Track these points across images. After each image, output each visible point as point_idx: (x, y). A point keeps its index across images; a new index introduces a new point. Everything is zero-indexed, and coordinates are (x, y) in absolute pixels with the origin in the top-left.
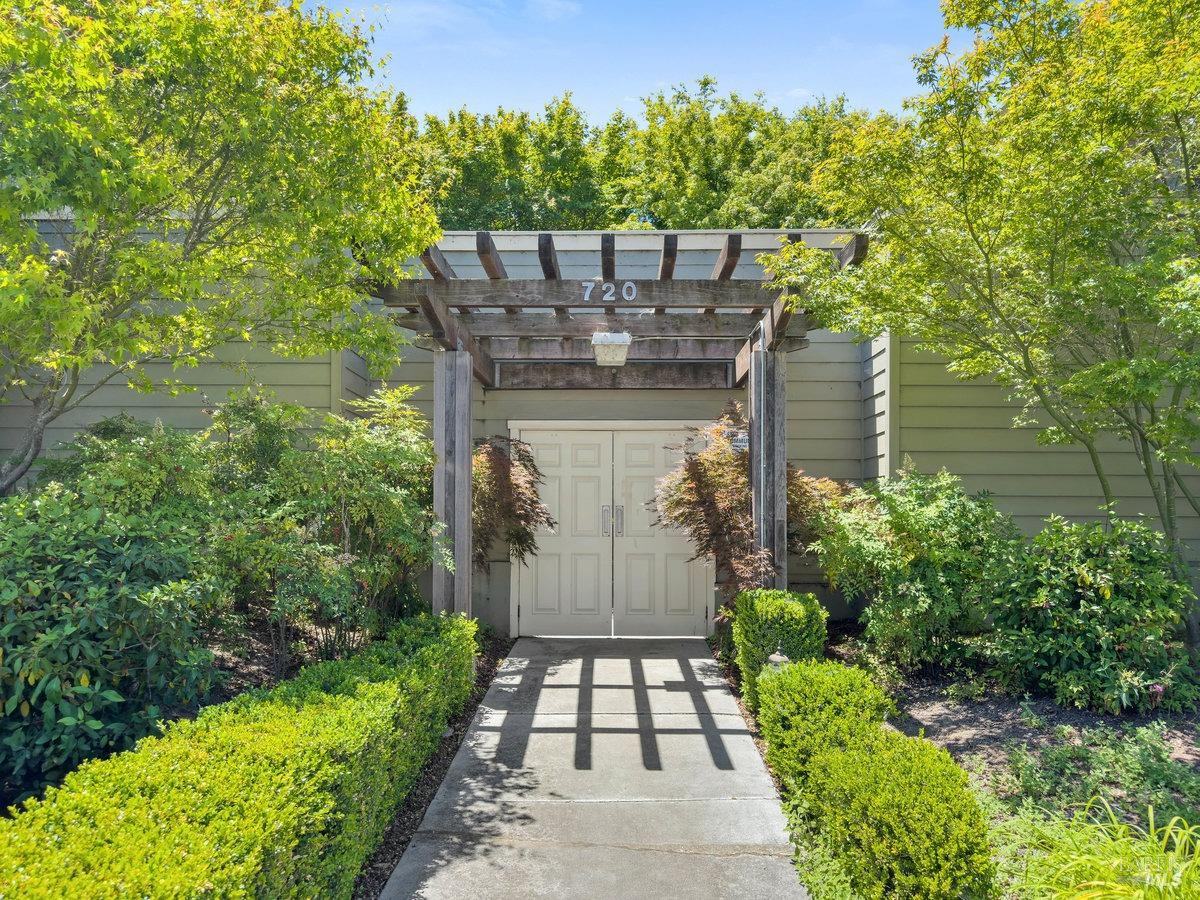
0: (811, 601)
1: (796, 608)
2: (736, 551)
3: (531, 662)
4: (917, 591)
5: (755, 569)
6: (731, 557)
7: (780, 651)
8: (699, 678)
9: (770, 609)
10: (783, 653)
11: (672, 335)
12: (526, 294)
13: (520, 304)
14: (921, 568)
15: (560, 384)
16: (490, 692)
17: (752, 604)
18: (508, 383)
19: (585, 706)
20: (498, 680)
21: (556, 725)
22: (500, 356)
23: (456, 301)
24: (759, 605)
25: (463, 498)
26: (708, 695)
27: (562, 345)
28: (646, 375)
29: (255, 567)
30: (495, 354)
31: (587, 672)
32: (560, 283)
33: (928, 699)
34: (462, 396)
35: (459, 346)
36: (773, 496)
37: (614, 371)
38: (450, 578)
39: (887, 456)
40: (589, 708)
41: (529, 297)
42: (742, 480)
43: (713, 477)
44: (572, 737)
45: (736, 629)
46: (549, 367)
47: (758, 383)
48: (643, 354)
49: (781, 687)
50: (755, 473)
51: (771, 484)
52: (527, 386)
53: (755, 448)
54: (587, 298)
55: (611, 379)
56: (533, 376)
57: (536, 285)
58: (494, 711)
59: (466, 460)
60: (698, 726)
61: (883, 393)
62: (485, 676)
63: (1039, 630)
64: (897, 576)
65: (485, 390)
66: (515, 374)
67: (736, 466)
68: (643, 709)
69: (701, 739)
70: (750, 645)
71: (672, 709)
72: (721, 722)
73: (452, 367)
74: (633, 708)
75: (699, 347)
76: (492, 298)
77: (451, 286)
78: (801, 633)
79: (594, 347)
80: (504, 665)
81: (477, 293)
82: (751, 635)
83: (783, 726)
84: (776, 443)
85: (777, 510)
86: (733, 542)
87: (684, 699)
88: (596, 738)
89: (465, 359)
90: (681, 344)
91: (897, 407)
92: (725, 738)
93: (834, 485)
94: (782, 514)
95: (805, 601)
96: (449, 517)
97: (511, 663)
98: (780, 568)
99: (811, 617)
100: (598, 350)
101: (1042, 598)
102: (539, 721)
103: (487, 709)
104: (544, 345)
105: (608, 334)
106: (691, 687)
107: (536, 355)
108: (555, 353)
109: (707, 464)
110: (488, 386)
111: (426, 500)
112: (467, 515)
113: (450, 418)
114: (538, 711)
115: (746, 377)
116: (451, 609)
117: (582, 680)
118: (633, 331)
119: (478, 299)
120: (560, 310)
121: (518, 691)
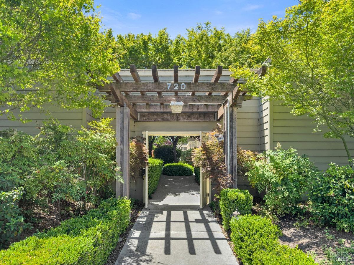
0: (247, 193)
1: (242, 196)
2: (220, 175)
3: (150, 212)
4: (284, 189)
5: (226, 181)
6: (218, 177)
7: (237, 211)
8: (207, 218)
9: (233, 196)
10: (238, 211)
11: (197, 103)
12: (148, 87)
13: (146, 90)
14: (285, 181)
15: (160, 119)
16: (136, 223)
17: (227, 194)
18: (142, 119)
19: (168, 229)
20: (138, 219)
21: (159, 237)
22: (140, 110)
23: (123, 90)
24: (229, 194)
25: (126, 157)
26: (211, 225)
27: (160, 106)
28: (188, 117)
29: (48, 183)
30: (138, 110)
31: (169, 216)
32: (159, 83)
33: (288, 227)
34: (126, 123)
35: (125, 106)
36: (232, 157)
37: (177, 115)
38: (122, 185)
39: (269, 143)
40: (169, 230)
41: (149, 88)
42: (221, 151)
43: (211, 150)
44: (163, 241)
45: (221, 202)
46: (156, 114)
47: (227, 118)
48: (188, 110)
49: (240, 225)
50: (226, 148)
51: (232, 152)
52: (149, 120)
53: (226, 140)
54: (169, 89)
55: (176, 117)
56: (151, 117)
57: (151, 84)
58: (137, 231)
59: (127, 144)
60: (208, 237)
61: (267, 122)
62: (134, 218)
63: (330, 204)
64: (277, 184)
65: (135, 121)
66: (145, 116)
67: (219, 146)
68: (188, 230)
69: (209, 242)
70: (226, 208)
71: (198, 230)
72: (216, 235)
73: (122, 113)
74: (184, 230)
75: (206, 107)
76: (136, 89)
77: (122, 85)
78: (244, 204)
79: (171, 106)
80: (140, 214)
81: (131, 87)
82: (226, 205)
83: (241, 240)
84: (233, 138)
85: (234, 161)
86: (218, 172)
87: (202, 226)
88: (172, 242)
89: (127, 110)
90: (199, 106)
91: (272, 127)
92: (217, 241)
93: (252, 153)
94: (235, 162)
95: (245, 193)
96: (122, 164)
97: (143, 213)
98: (235, 181)
99: (247, 198)
100: (172, 107)
101: (331, 193)
102: (152, 235)
103: (134, 230)
104: (154, 107)
105: (176, 102)
106: (204, 221)
107: (152, 110)
108: (158, 109)
109: (210, 146)
110: (136, 120)
111: (113, 158)
112: (128, 163)
113: (122, 129)
114: (152, 231)
115: (222, 116)
116: (122, 196)
117: (167, 219)
118: (184, 101)
119: (131, 89)
120: (159, 93)
121: (145, 224)
